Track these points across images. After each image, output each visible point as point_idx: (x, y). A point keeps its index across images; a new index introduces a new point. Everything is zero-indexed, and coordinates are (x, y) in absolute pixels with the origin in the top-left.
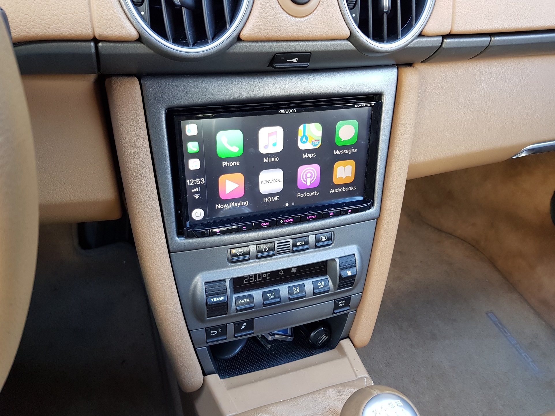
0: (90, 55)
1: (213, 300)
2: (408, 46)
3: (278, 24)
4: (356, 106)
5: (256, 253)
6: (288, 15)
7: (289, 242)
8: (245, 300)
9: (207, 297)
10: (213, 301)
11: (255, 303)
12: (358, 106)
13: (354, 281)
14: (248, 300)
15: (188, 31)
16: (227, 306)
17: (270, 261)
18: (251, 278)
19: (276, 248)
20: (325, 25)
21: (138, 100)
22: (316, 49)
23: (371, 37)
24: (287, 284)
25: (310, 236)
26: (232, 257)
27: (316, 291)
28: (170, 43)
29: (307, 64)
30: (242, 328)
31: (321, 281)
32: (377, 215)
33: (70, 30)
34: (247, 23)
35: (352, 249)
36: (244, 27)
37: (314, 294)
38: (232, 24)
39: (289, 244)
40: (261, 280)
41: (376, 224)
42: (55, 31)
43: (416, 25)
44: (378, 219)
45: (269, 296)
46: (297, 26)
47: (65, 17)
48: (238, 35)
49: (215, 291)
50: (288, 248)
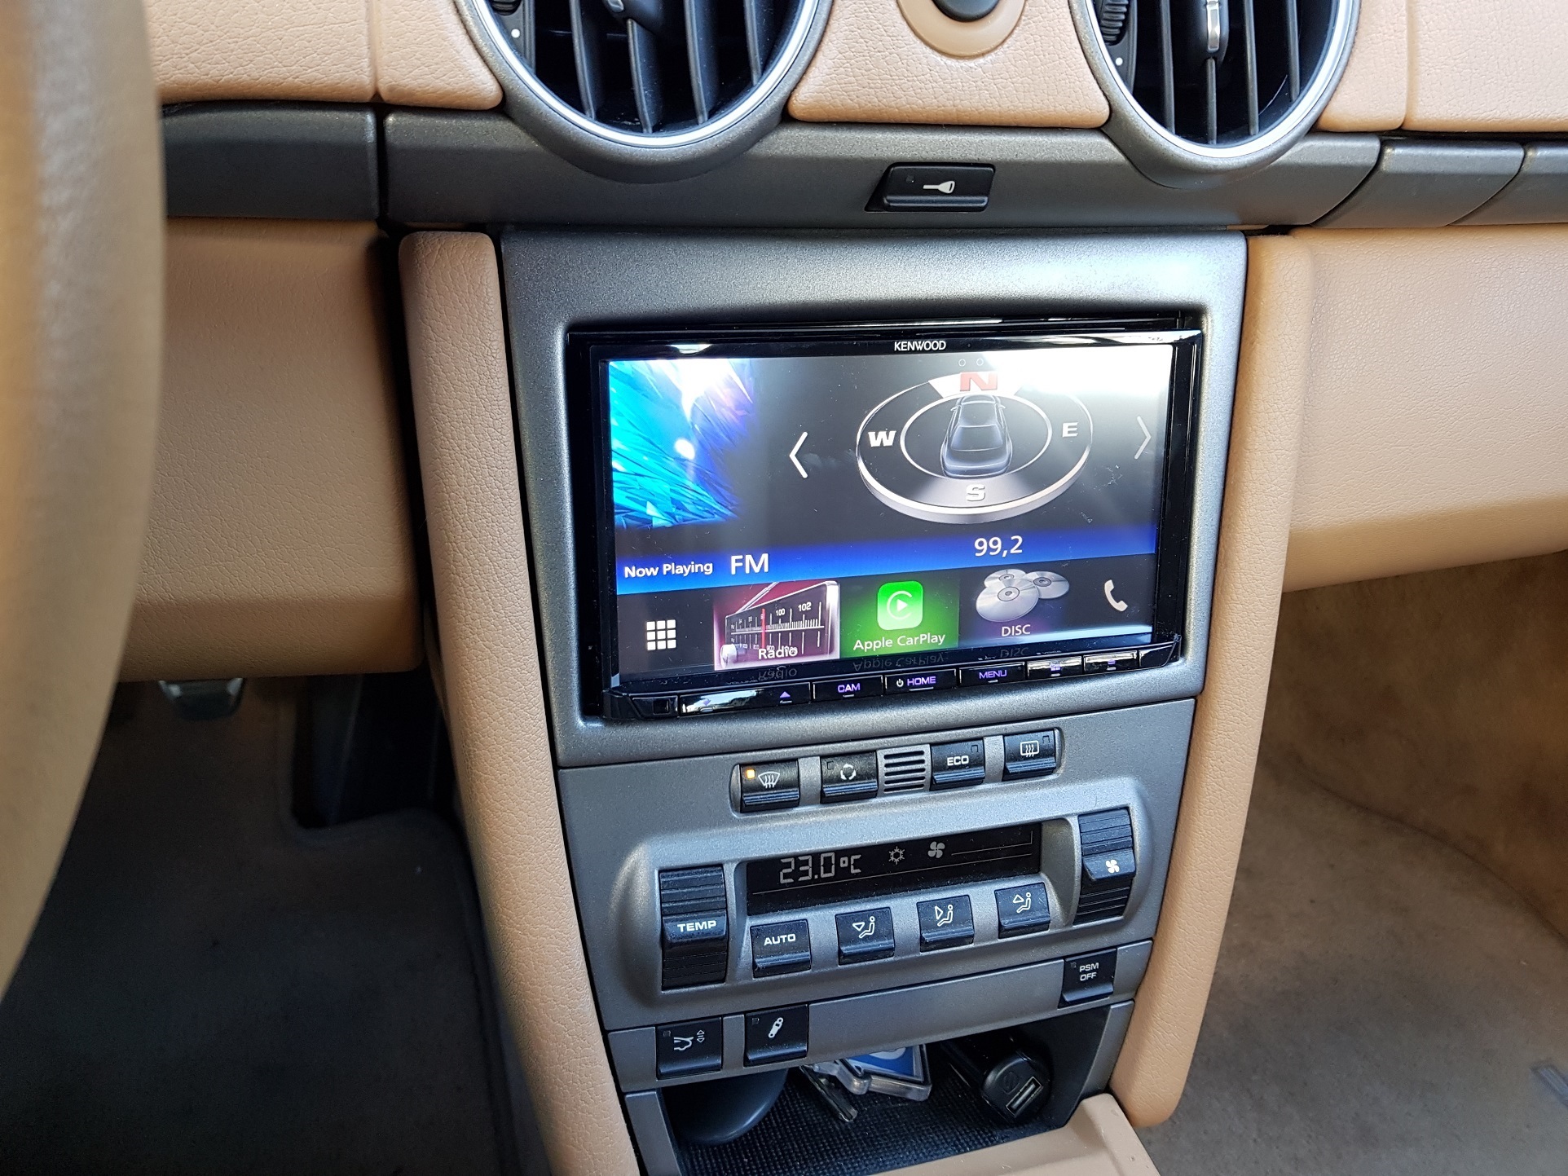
0: (360, 148)
1: (685, 928)
2: (1281, 159)
3: (899, 74)
5: (820, 782)
6: (928, 50)
7: (921, 753)
8: (784, 937)
9: (664, 918)
10: (682, 930)
11: (813, 950)
13: (1128, 895)
14: (792, 938)
15: (642, 88)
16: (727, 951)
17: (863, 814)
18: (801, 869)
19: (879, 770)
20: (1035, 82)
21: (490, 293)
22: (1008, 157)
23: (1170, 127)
24: (916, 894)
25: (986, 740)
26: (747, 792)
27: (1006, 922)
28: (590, 119)
29: (983, 202)
30: (771, 1032)
31: (1021, 890)
32: (1194, 683)
33: (310, 70)
34: (810, 70)
35: (1119, 791)
36: (801, 79)
37: (1002, 931)
38: (769, 71)
39: (922, 762)
40: (832, 874)
41: (1192, 714)
42: (267, 71)
43: (1303, 98)
44: (1199, 698)
45: (859, 930)
46: (955, 81)
47: (298, 33)
48: (785, 102)
49: (689, 900)
50: (919, 774)
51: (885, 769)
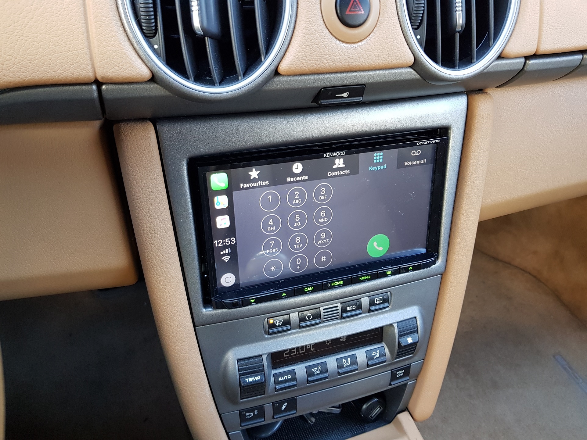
0: (92, 100)
1: (248, 380)
2: (485, 70)
3: (325, 54)
4: (419, 144)
5: (298, 321)
6: (338, 41)
7: (337, 307)
8: (286, 377)
9: (240, 377)
10: (247, 381)
11: (298, 380)
12: (420, 144)
13: (416, 347)
14: (289, 377)
15: (213, 67)
16: (265, 386)
17: (315, 331)
18: (292, 351)
19: (321, 314)
20: (383, 52)
21: (154, 150)
22: (371, 80)
23: (439, 63)
24: (336, 355)
25: (362, 299)
26: (269, 328)
27: (370, 363)
28: (192, 82)
29: (361, 99)
30: (283, 408)
31: (375, 350)
32: (441, 270)
33: (65, 72)
34: (286, 54)
35: (413, 312)
36: (283, 58)
37: (368, 365)
38: (268, 55)
39: (338, 310)
40: (304, 352)
41: (440, 280)
42: (46, 74)
43: (495, 46)
44: (443, 274)
45: (315, 371)
46: (349, 54)
47: (58, 57)
48: (276, 67)
49: (250, 370)
50: (336, 314)
51: (324, 314)
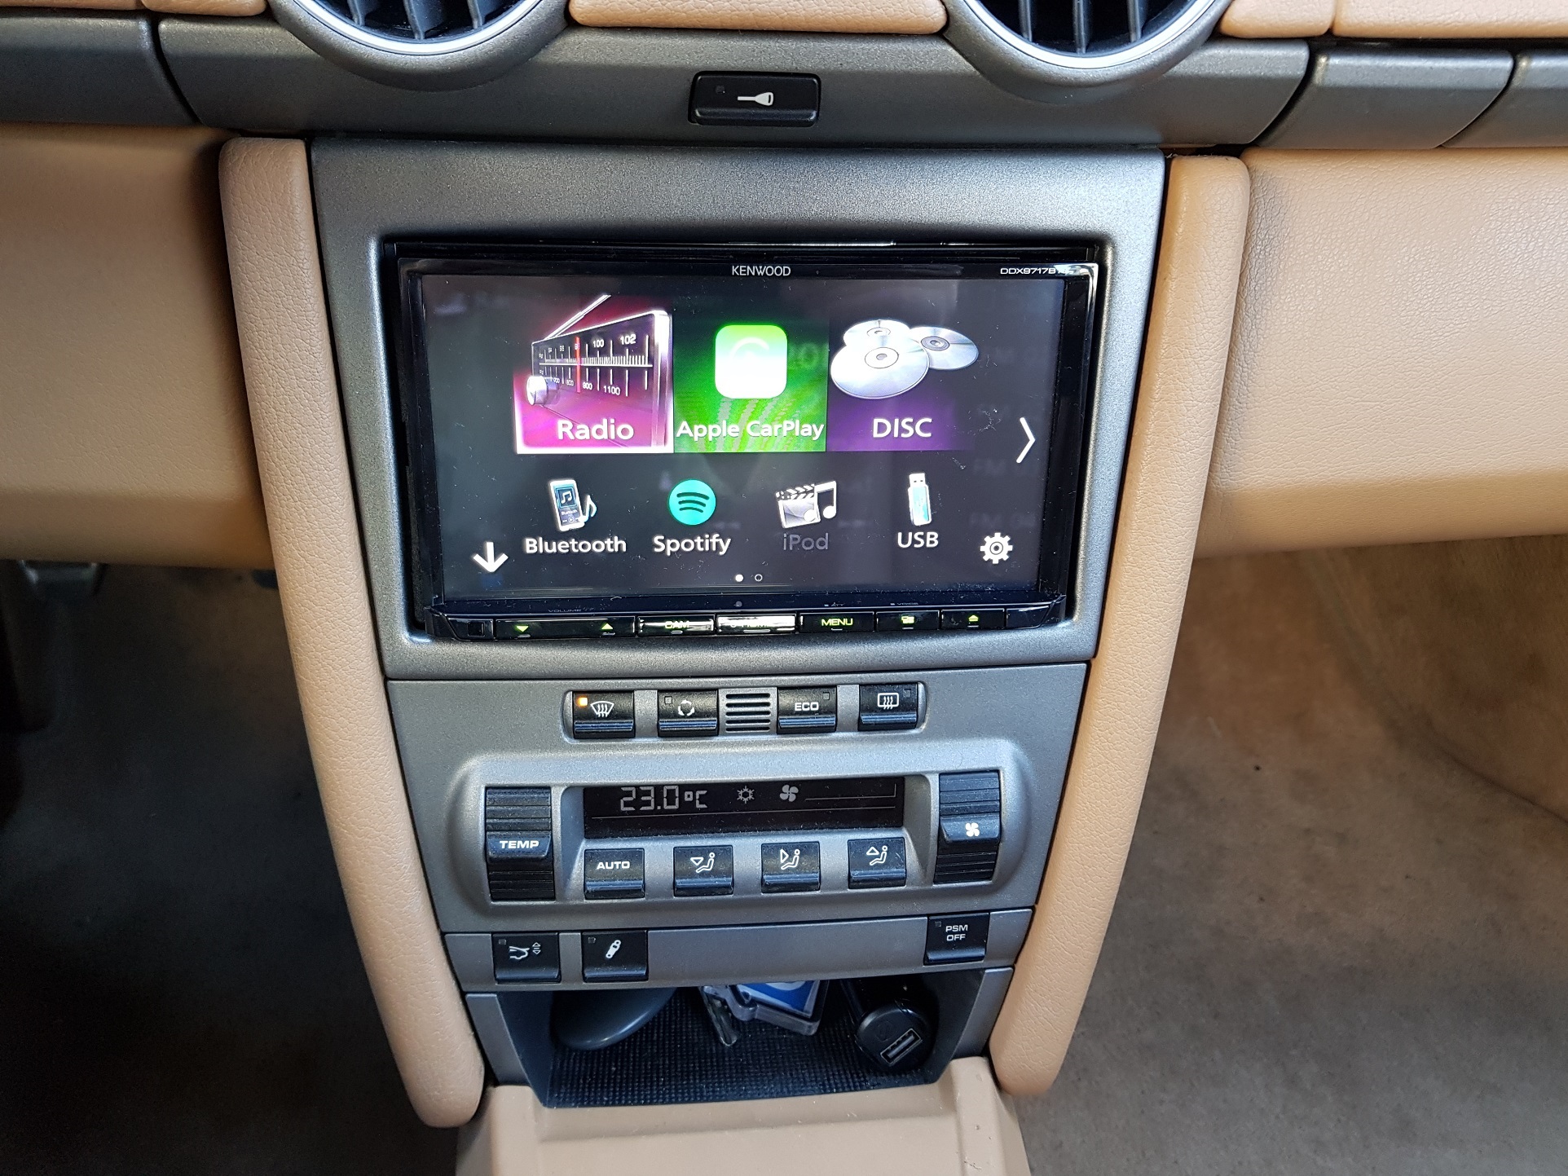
0: (139, 56)
1: (506, 845)
2: (1175, 70)
4: (1004, 271)
5: (656, 716)
7: (767, 696)
8: (617, 863)
9: (488, 833)
10: (503, 847)
11: (646, 879)
12: (1009, 271)
13: (996, 861)
14: (626, 865)
16: (553, 872)
17: (699, 751)
18: (643, 798)
19: (721, 709)
22: (831, 65)
23: (1027, 33)
24: (763, 835)
25: (839, 688)
26: (577, 719)
27: (856, 874)
28: (358, 25)
29: (812, 116)
30: (609, 953)
31: (877, 843)
32: (1087, 647)
35: (993, 753)
37: (852, 883)
39: (767, 704)
40: (676, 807)
41: (1083, 678)
45: (697, 864)
49: (513, 818)
50: (764, 717)
51: (726, 708)
